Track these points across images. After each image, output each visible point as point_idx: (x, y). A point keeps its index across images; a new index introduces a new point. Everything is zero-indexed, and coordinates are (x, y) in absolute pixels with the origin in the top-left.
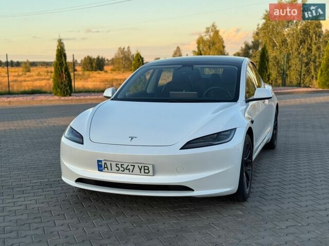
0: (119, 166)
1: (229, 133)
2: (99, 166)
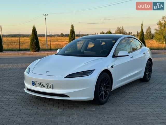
1: (90, 72)
2: (33, 84)
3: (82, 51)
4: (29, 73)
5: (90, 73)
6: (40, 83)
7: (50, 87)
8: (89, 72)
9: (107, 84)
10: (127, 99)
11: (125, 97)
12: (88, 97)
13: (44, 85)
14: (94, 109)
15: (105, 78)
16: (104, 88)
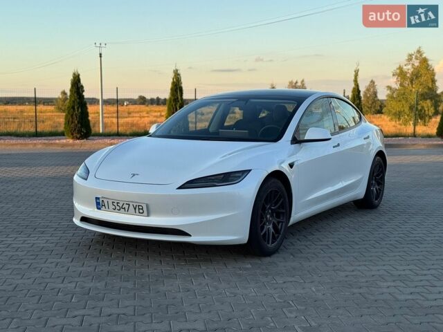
0: (115, 204)
1: (240, 174)
2: (98, 204)
3: (211, 130)
4: (86, 179)
5: (240, 177)
6: (116, 202)
7: (141, 211)
8: (237, 175)
9: (279, 208)
10: (327, 245)
11: (322, 241)
12: (235, 236)
13: (126, 207)
14: (249, 266)
15: (276, 191)
16: (272, 216)
